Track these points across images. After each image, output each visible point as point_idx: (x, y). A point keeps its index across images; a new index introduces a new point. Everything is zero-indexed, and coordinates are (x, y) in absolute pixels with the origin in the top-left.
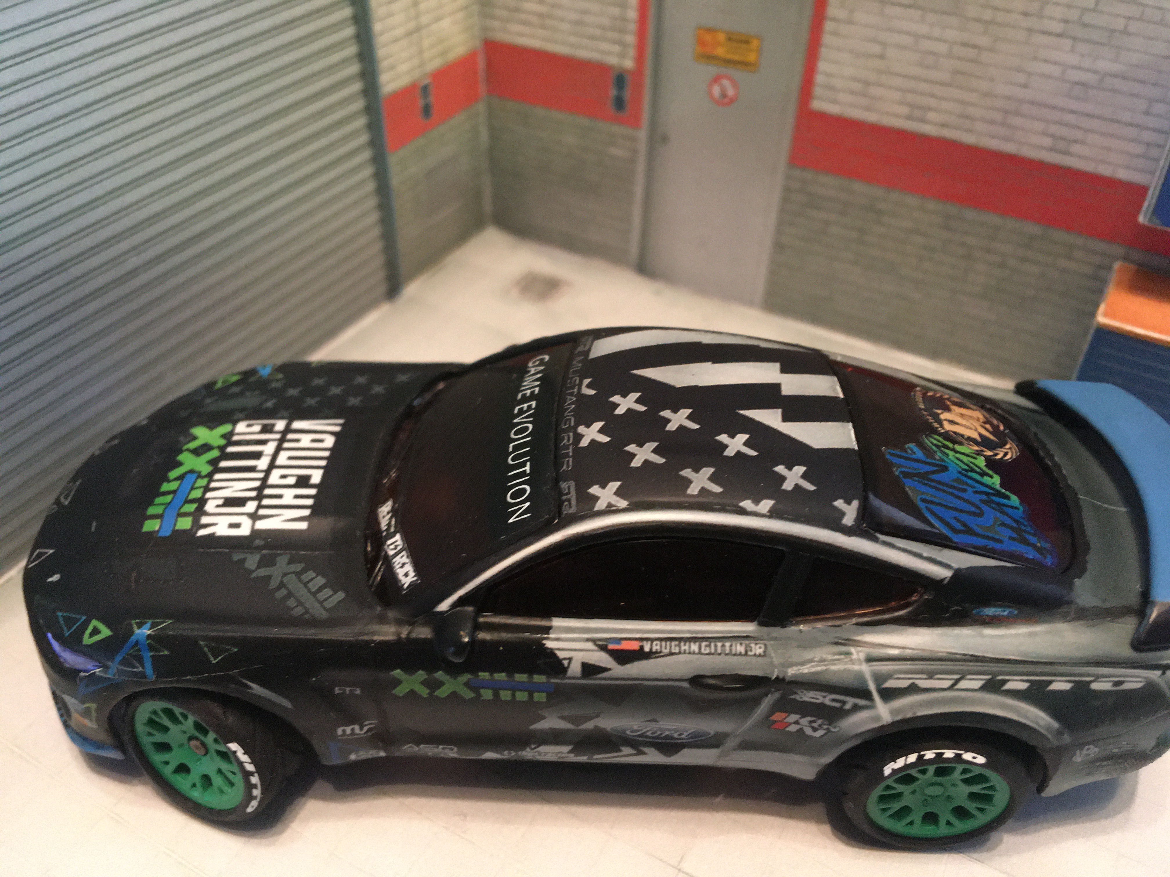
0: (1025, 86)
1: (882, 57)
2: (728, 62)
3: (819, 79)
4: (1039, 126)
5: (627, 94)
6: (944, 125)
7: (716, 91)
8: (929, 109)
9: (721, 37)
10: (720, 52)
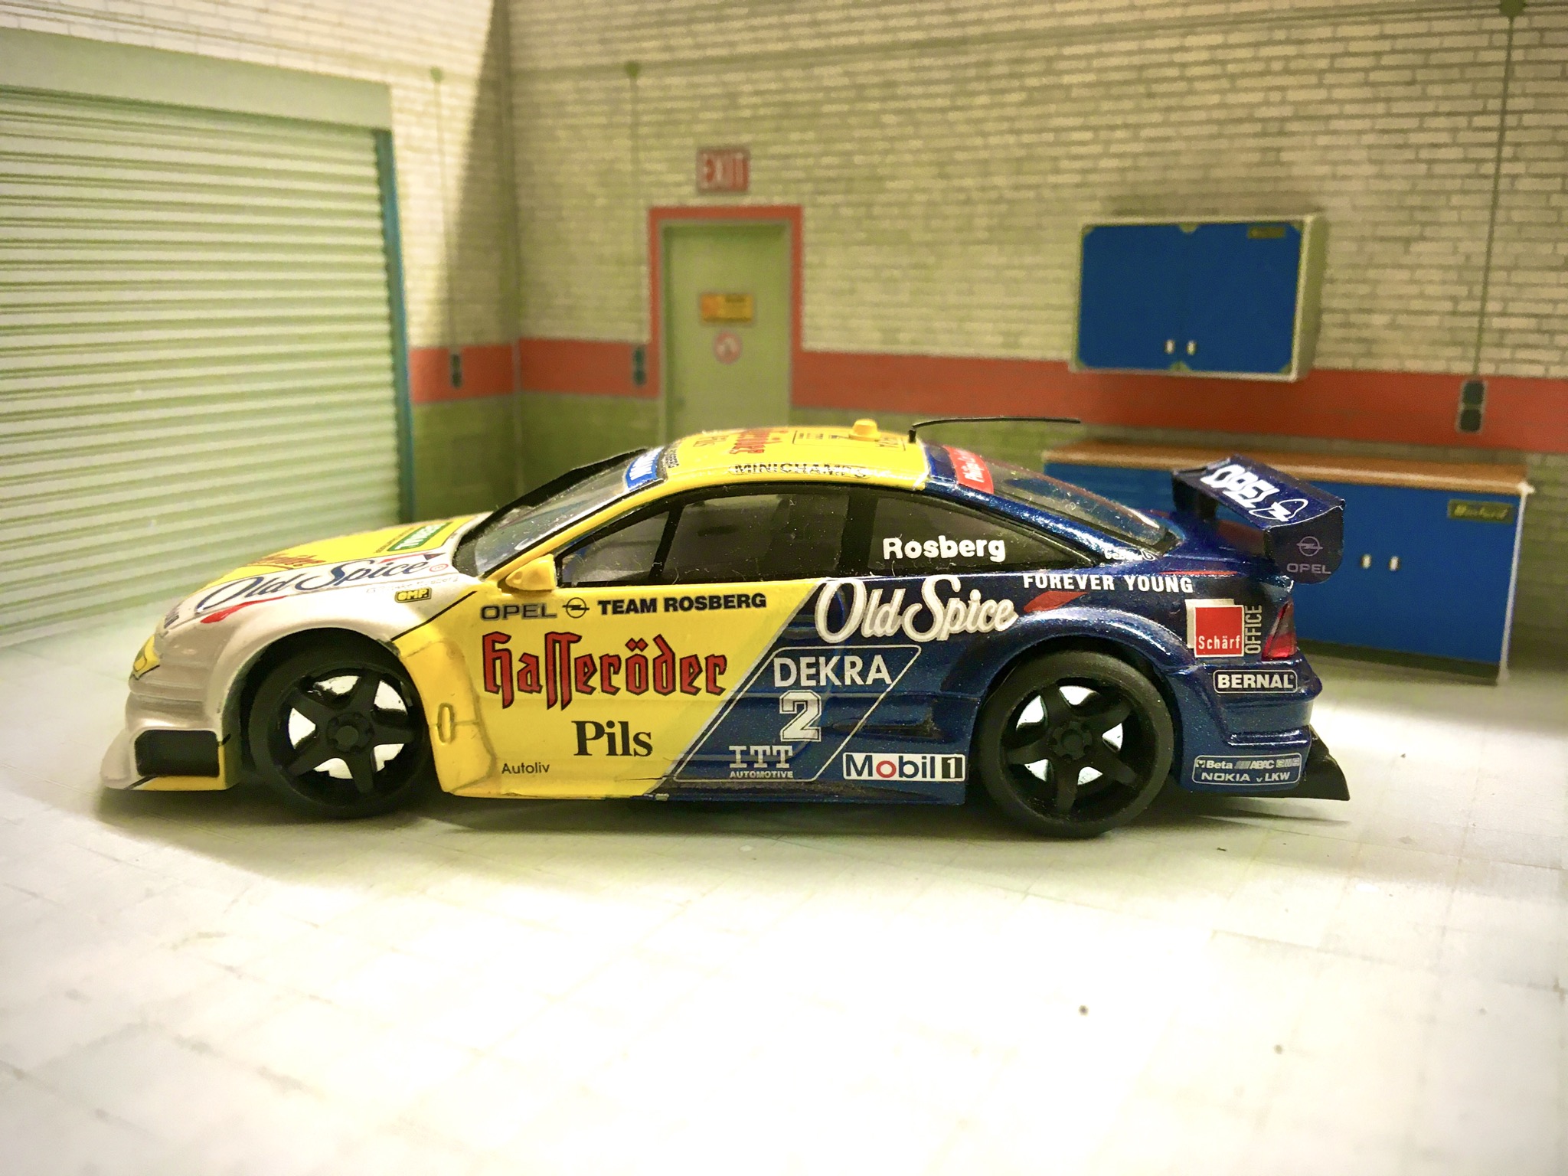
0: (971, 293)
1: (852, 291)
2: (730, 321)
3: (806, 321)
4: (989, 326)
5: (647, 368)
6: (914, 342)
7: (722, 349)
8: (898, 330)
9: (721, 300)
10: (722, 312)
